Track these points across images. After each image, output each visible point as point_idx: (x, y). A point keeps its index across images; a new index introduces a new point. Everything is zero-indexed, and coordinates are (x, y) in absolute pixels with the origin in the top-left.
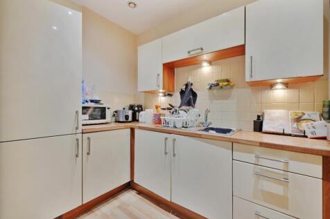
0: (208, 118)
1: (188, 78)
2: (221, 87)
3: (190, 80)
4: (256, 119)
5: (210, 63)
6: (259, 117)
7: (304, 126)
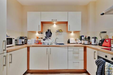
0: (56, 41)
1: (49, 28)
2: (60, 32)
3: (49, 29)
4: (68, 40)
5: (56, 24)
6: (69, 40)
7: (77, 41)
